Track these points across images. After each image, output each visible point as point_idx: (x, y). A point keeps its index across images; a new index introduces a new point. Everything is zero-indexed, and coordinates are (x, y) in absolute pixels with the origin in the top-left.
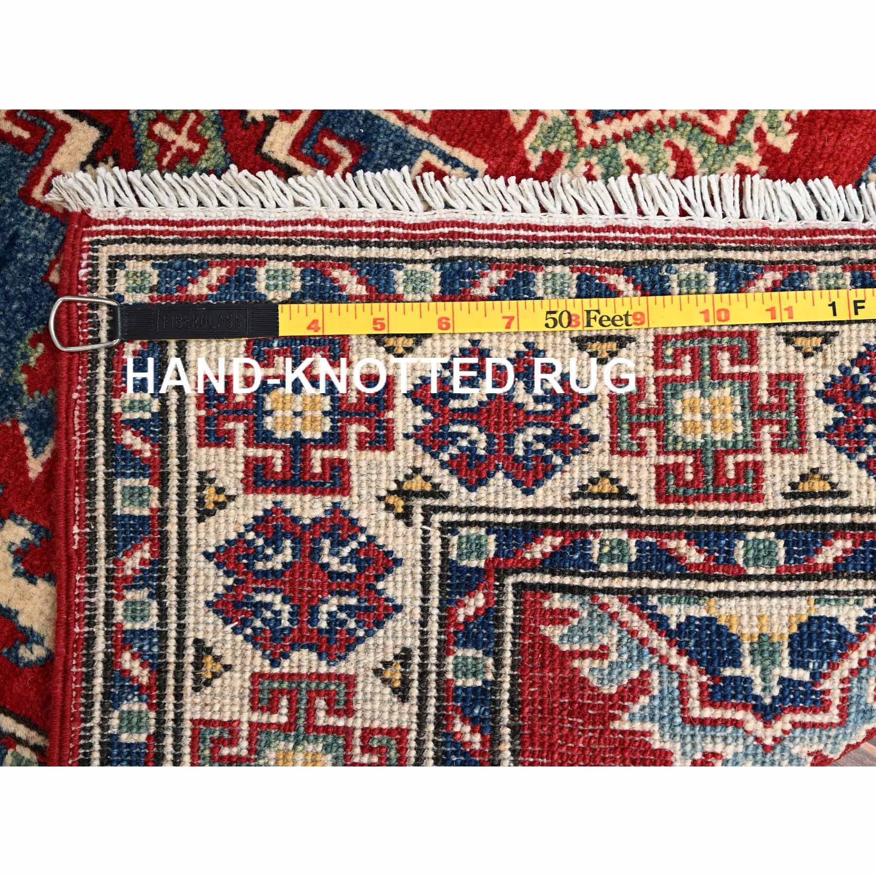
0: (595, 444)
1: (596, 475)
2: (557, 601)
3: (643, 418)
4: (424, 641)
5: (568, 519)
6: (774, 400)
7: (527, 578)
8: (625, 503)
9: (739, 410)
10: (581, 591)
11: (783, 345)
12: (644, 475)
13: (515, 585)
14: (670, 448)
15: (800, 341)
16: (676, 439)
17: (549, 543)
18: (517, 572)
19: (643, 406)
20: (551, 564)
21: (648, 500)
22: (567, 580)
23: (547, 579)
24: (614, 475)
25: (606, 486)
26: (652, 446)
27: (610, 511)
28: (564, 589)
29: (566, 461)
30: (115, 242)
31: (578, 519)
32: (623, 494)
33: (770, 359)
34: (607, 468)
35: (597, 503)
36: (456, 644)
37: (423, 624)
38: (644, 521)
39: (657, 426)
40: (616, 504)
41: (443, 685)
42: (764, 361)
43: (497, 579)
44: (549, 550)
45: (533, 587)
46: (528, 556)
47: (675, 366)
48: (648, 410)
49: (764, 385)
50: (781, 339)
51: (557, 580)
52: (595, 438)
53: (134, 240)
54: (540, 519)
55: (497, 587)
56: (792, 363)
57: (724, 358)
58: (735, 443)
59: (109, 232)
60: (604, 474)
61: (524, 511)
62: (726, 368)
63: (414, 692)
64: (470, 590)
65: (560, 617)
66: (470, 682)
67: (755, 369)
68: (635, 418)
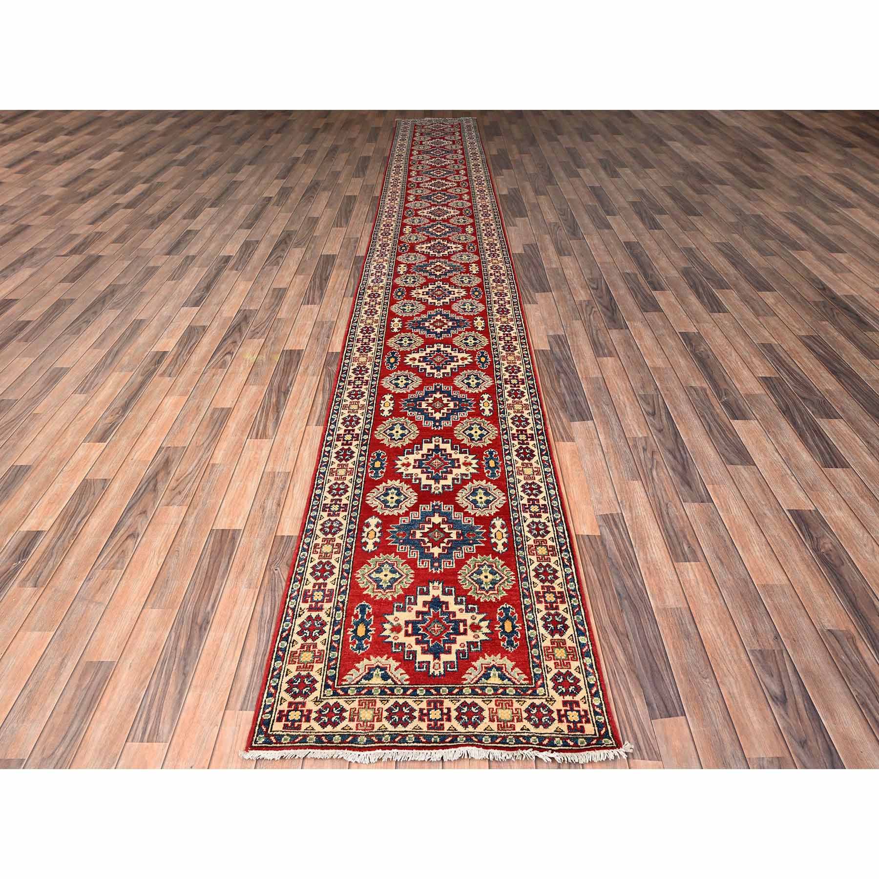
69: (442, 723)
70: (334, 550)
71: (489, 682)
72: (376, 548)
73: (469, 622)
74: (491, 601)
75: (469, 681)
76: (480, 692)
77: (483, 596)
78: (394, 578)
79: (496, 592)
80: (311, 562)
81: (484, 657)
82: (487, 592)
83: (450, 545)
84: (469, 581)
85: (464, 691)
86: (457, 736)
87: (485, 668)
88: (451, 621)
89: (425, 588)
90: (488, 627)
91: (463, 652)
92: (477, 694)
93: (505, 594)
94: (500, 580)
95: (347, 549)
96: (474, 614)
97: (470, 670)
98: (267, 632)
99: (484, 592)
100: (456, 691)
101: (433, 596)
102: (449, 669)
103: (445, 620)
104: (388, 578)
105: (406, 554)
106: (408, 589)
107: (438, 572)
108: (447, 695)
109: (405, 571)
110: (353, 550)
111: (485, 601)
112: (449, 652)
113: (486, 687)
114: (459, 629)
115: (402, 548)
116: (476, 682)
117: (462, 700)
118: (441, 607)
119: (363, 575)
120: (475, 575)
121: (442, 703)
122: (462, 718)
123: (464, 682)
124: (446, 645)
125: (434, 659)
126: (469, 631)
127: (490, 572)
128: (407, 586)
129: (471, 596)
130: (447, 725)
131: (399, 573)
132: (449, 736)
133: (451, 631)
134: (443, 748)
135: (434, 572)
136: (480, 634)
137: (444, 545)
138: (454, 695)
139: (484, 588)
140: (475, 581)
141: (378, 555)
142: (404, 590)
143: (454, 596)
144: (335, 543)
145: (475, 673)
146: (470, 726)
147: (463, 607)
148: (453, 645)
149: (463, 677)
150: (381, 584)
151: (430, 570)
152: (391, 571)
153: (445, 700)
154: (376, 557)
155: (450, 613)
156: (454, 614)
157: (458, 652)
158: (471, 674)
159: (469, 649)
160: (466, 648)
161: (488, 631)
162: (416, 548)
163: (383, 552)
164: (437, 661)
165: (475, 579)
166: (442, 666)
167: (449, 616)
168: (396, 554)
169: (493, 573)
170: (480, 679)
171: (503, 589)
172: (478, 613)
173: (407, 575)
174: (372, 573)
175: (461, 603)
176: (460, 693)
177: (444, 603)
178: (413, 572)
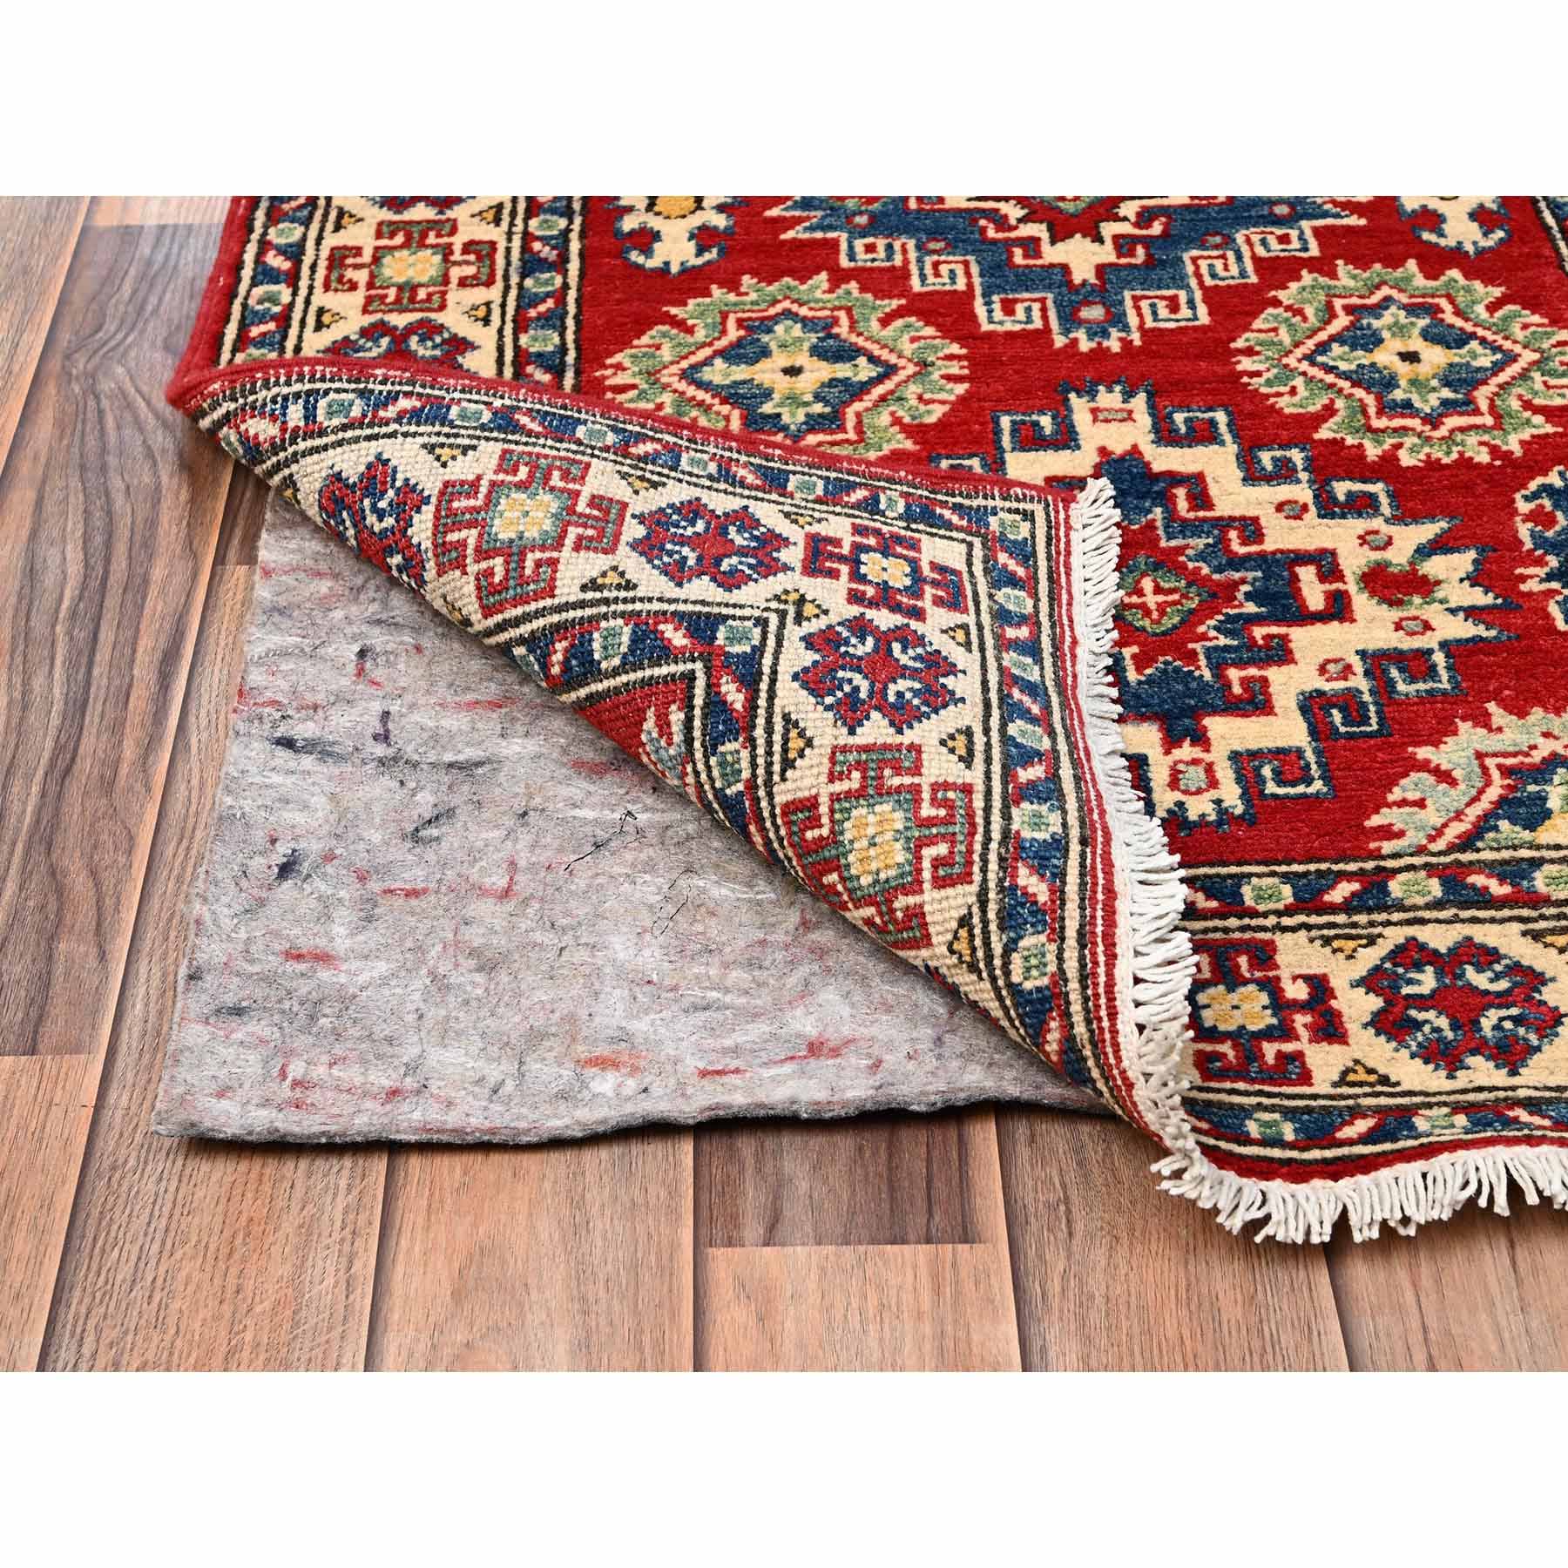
0: (845, 730)
1: (808, 734)
2: (676, 717)
3: (872, 774)
4: (641, 600)
5: (761, 712)
6: (899, 915)
7: (701, 682)
8: (777, 768)
9: (883, 876)
10: (689, 741)
11: (956, 914)
12: (807, 782)
13: (693, 672)
14: (837, 806)
15: (963, 933)
16: (848, 810)
17: (735, 697)
18: (708, 674)
19: (887, 772)
20: (716, 704)
21: (783, 793)
22: (697, 723)
23: (698, 701)
24: (808, 751)
25: (796, 744)
26: (839, 787)
27: (769, 753)
28: (689, 721)
29: (828, 708)
30: (1048, 515)
31: (760, 721)
32: (788, 764)
33: (940, 901)
34: (816, 742)
35: (777, 738)
36: (636, 625)
37: (660, 600)
38: (761, 793)
39: (864, 787)
40: (777, 758)
41: (594, 621)
42: (937, 894)
43: (701, 654)
44: (730, 698)
45: (691, 687)
46: (724, 680)
47: (933, 800)
48: (881, 777)
49: (912, 900)
50: (964, 911)
51: (697, 712)
52: (852, 732)
53: (1050, 528)
54: (764, 686)
55: (692, 654)
56: (939, 928)
57: (942, 849)
58: (851, 878)
59: (1057, 512)
60: (809, 743)
61: (774, 672)
62: (929, 853)
63: (590, 595)
64: (690, 634)
65: (663, 724)
66: (596, 645)
67: (927, 886)
68: (873, 765)
69: (1288, 1047)
70: (456, 273)
71: (1545, 835)
72: (712, 255)
73: (1354, 560)
74: (1464, 463)
75: (1414, 838)
76: (1497, 889)
77: (1410, 440)
78: (845, 382)
79: (1489, 420)
80: (319, 326)
81: (1483, 720)
82: (1433, 421)
83: (1157, 229)
84: (1310, 380)
85: (1395, 887)
86: (1411, 1111)
87: (1506, 771)
88: (1237, 562)
89: (1046, 421)
90: (1473, 580)
91: (1350, 704)
92: (1484, 900)
93: (1541, 426)
94: (1497, 368)
95: (532, 264)
96: (1377, 523)
97: (1408, 787)
98: (71, 664)
99: (1415, 423)
100: (1340, 892)
101: (1103, 451)
102: (1271, 788)
103: (1201, 556)
104: (807, 383)
105: (904, 273)
106: (942, 424)
107: (1114, 345)
108: (1289, 911)
109: (908, 348)
110: (574, 267)
111: (1432, 465)
112: (1257, 702)
113: (1536, 863)
114: (1296, 593)
115: (870, 248)
116: (1467, 842)
117: (1395, 936)
118: (1167, 501)
119: (652, 375)
120: (1337, 349)
121: (1264, 956)
122: (1418, 1025)
123: (1388, 847)
124: (1234, 674)
125: (1170, 743)
126: (1362, 603)
127: (1426, 335)
128: (935, 414)
129: (1337, 444)
130: (1325, 1062)
131: (872, 359)
132: (1356, 1113)
133: (1251, 608)
134: (1335, 1170)
135: (1085, 345)
136: (1434, 613)
137: (1125, 228)
138: (1333, 909)
139: (1408, 404)
140: (1345, 376)
141: (733, 285)
142: (914, 431)
143: (1232, 448)
144: (458, 241)
145: (1443, 800)
146: (1475, 1061)
147: (1302, 492)
148: (1274, 674)
149: (1375, 821)
150: (768, 408)
151: (1060, 341)
152: (818, 352)
153: (1283, 940)
154: (716, 291)
155: (1224, 524)
156: (1251, 528)
157: (1313, 705)
158: (1421, 804)
159: (1384, 688)
160: (1360, 682)
161: (1479, 597)
162: (952, 247)
163: (754, 273)
164: (1186, 751)
165: (1343, 366)
166: (1225, 773)
167: (1223, 541)
168: (839, 277)
169: (1440, 336)
170: (1484, 825)
171: (1527, 405)
172: (1394, 520)
173: (924, 365)
174: (707, 362)
175: (1285, 473)
176: (1373, 897)
177: (1174, 478)
178: (955, 349)
